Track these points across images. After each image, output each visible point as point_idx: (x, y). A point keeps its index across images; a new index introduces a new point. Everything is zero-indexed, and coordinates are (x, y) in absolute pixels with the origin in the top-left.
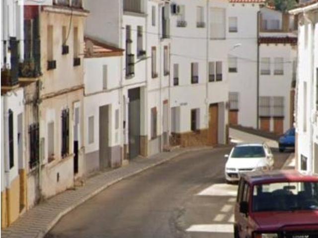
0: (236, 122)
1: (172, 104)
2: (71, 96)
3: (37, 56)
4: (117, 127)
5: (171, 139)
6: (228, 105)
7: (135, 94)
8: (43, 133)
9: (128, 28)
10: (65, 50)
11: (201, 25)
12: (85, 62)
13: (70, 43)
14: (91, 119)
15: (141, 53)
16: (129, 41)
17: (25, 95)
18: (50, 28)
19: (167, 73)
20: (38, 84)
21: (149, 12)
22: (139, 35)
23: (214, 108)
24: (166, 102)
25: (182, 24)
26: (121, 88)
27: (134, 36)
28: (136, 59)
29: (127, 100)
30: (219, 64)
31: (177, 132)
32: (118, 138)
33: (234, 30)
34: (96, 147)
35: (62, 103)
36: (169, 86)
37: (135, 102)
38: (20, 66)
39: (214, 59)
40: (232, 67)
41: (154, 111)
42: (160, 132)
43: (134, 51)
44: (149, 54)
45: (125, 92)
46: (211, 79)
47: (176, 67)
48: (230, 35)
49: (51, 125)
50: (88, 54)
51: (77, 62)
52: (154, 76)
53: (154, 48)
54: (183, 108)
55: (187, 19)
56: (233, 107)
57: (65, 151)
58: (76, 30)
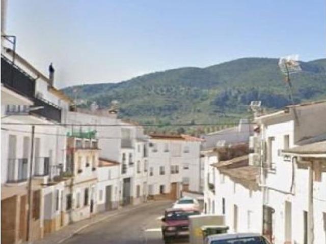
0: (187, 188)
1: (149, 183)
2: (90, 183)
3: (72, 169)
4: (116, 193)
5: (148, 198)
6: (182, 183)
7: (127, 181)
8: (74, 197)
9: (124, 155)
10: (88, 165)
11: (167, 151)
12: (98, 169)
13: (90, 162)
14: (101, 192)
15: (131, 164)
16: (124, 159)
17: (66, 183)
18: (80, 158)
19: (146, 171)
20: (72, 180)
21: (136, 147)
22: (130, 156)
23: (174, 185)
24: (145, 183)
25: (155, 151)
26: (119, 178)
27: (127, 157)
28: (128, 166)
29: (122, 182)
30: (177, 167)
31: (151, 194)
32: (116, 197)
33: (186, 152)
34: (103, 201)
35: (85, 186)
36: (147, 176)
37: (127, 183)
38: (64, 173)
39: (174, 164)
40: (186, 166)
41: (138, 187)
42: (141, 194)
43: (127, 162)
44: (136, 164)
45: (121, 180)
46: (172, 172)
47: (152, 169)
48: (183, 154)
49: (78, 195)
50: (100, 166)
51: (94, 169)
52: (139, 172)
53: (139, 161)
54: (155, 185)
55: (158, 148)
56: (186, 183)
57: (86, 203)
58: (94, 157)
